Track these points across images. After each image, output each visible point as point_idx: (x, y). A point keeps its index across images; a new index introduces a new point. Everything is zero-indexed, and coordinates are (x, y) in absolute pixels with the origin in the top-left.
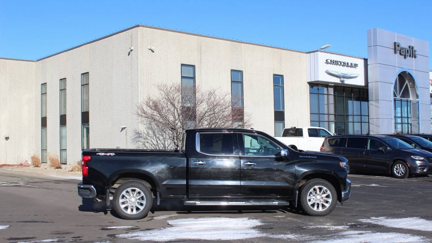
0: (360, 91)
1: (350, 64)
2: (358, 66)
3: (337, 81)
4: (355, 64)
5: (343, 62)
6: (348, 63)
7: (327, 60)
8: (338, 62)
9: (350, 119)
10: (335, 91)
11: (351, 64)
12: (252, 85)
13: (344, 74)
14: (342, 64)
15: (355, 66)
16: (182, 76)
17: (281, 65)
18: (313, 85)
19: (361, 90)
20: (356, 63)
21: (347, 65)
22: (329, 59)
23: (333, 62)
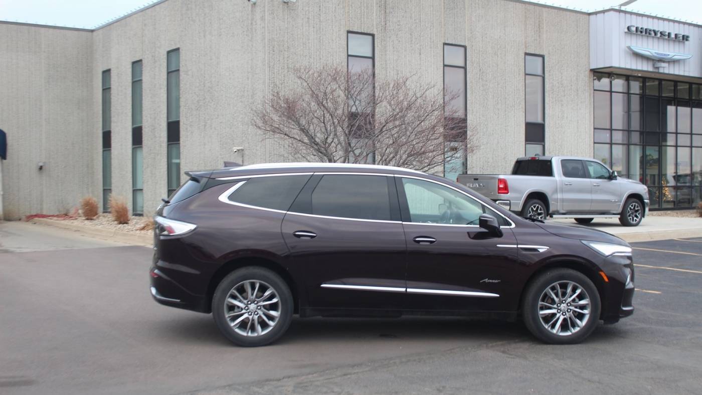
0: (690, 89)
1: (673, 36)
2: (689, 39)
3: (646, 67)
4: (683, 36)
5: (661, 33)
6: (669, 34)
7: (628, 28)
8: (650, 31)
9: (671, 140)
10: (643, 88)
11: (676, 35)
12: (483, 73)
13: (662, 54)
14: (659, 35)
15: (683, 39)
16: (349, 54)
17: (539, 36)
18: (600, 75)
19: (694, 86)
20: (686, 34)
21: (667, 37)
22: (634, 26)
23: (641, 32)
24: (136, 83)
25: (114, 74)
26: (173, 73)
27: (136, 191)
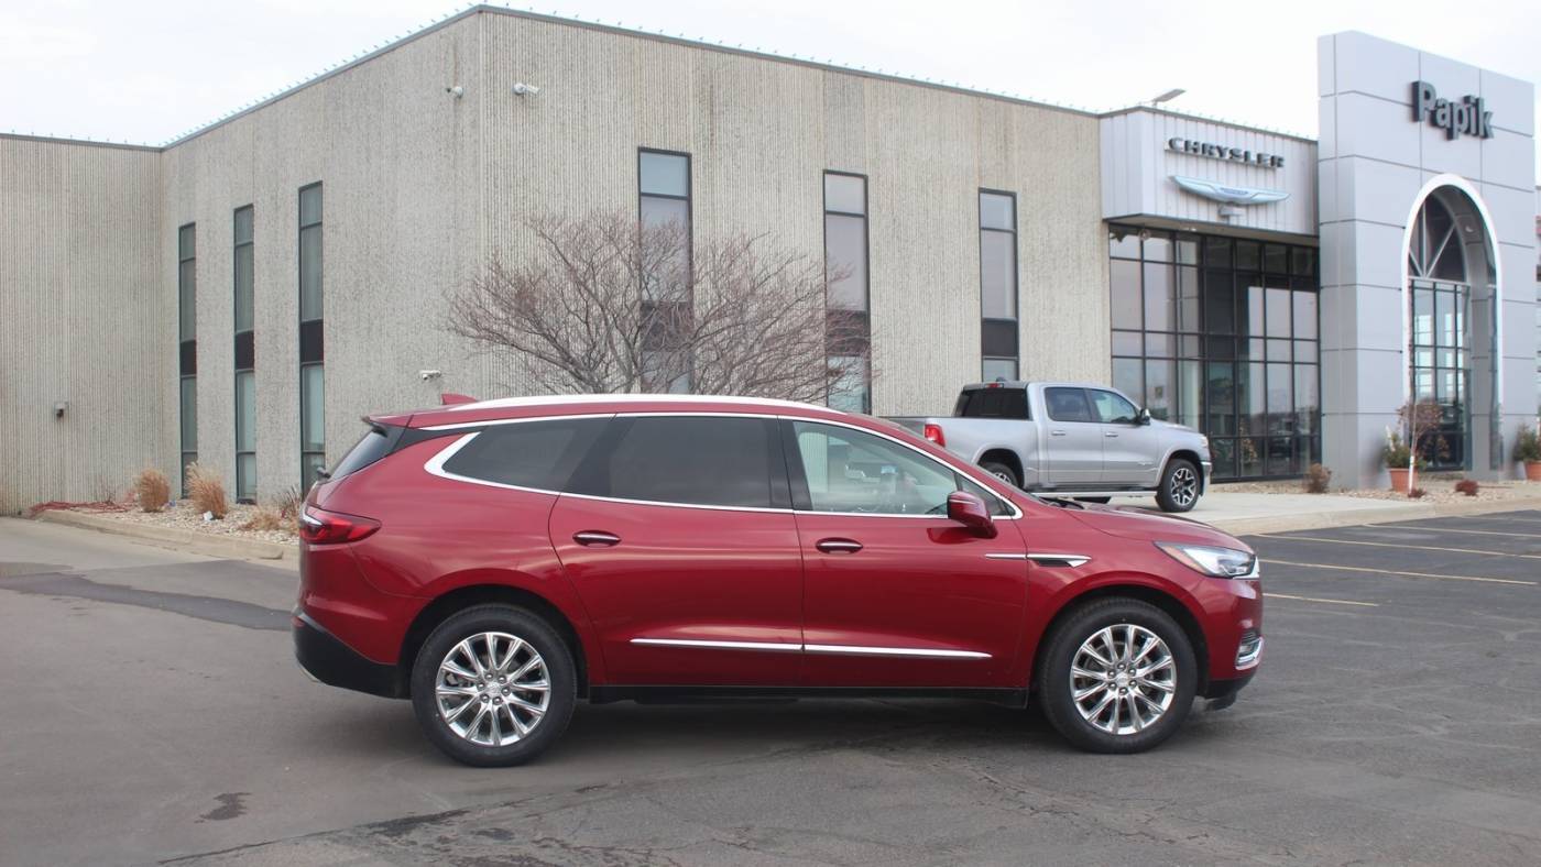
0: (1289, 253)
1: (1253, 158)
2: (1282, 163)
3: (1204, 215)
4: (1273, 158)
5: (1231, 152)
6: (1246, 154)
7: (1171, 143)
8: (1211, 147)
9: (1255, 351)
10: (1201, 254)
11: (1259, 156)
12: (900, 225)
13: (1233, 192)
14: (1228, 156)
15: (1273, 163)
16: (642, 190)
17: (1006, 157)
18: (1119, 229)
19: (1295, 251)
20: (1278, 154)
21: (1242, 160)
22: (1180, 140)
23: (1195, 150)
24: (243, 249)
25: (200, 232)
26: (310, 229)
27: (243, 455)
